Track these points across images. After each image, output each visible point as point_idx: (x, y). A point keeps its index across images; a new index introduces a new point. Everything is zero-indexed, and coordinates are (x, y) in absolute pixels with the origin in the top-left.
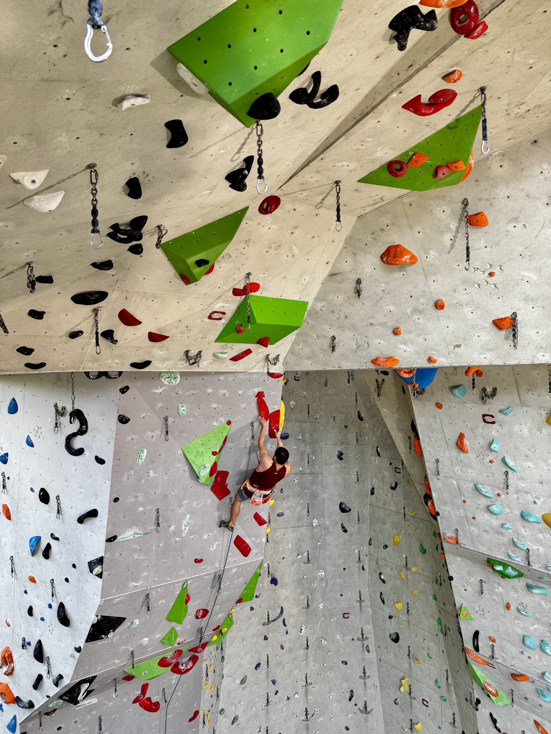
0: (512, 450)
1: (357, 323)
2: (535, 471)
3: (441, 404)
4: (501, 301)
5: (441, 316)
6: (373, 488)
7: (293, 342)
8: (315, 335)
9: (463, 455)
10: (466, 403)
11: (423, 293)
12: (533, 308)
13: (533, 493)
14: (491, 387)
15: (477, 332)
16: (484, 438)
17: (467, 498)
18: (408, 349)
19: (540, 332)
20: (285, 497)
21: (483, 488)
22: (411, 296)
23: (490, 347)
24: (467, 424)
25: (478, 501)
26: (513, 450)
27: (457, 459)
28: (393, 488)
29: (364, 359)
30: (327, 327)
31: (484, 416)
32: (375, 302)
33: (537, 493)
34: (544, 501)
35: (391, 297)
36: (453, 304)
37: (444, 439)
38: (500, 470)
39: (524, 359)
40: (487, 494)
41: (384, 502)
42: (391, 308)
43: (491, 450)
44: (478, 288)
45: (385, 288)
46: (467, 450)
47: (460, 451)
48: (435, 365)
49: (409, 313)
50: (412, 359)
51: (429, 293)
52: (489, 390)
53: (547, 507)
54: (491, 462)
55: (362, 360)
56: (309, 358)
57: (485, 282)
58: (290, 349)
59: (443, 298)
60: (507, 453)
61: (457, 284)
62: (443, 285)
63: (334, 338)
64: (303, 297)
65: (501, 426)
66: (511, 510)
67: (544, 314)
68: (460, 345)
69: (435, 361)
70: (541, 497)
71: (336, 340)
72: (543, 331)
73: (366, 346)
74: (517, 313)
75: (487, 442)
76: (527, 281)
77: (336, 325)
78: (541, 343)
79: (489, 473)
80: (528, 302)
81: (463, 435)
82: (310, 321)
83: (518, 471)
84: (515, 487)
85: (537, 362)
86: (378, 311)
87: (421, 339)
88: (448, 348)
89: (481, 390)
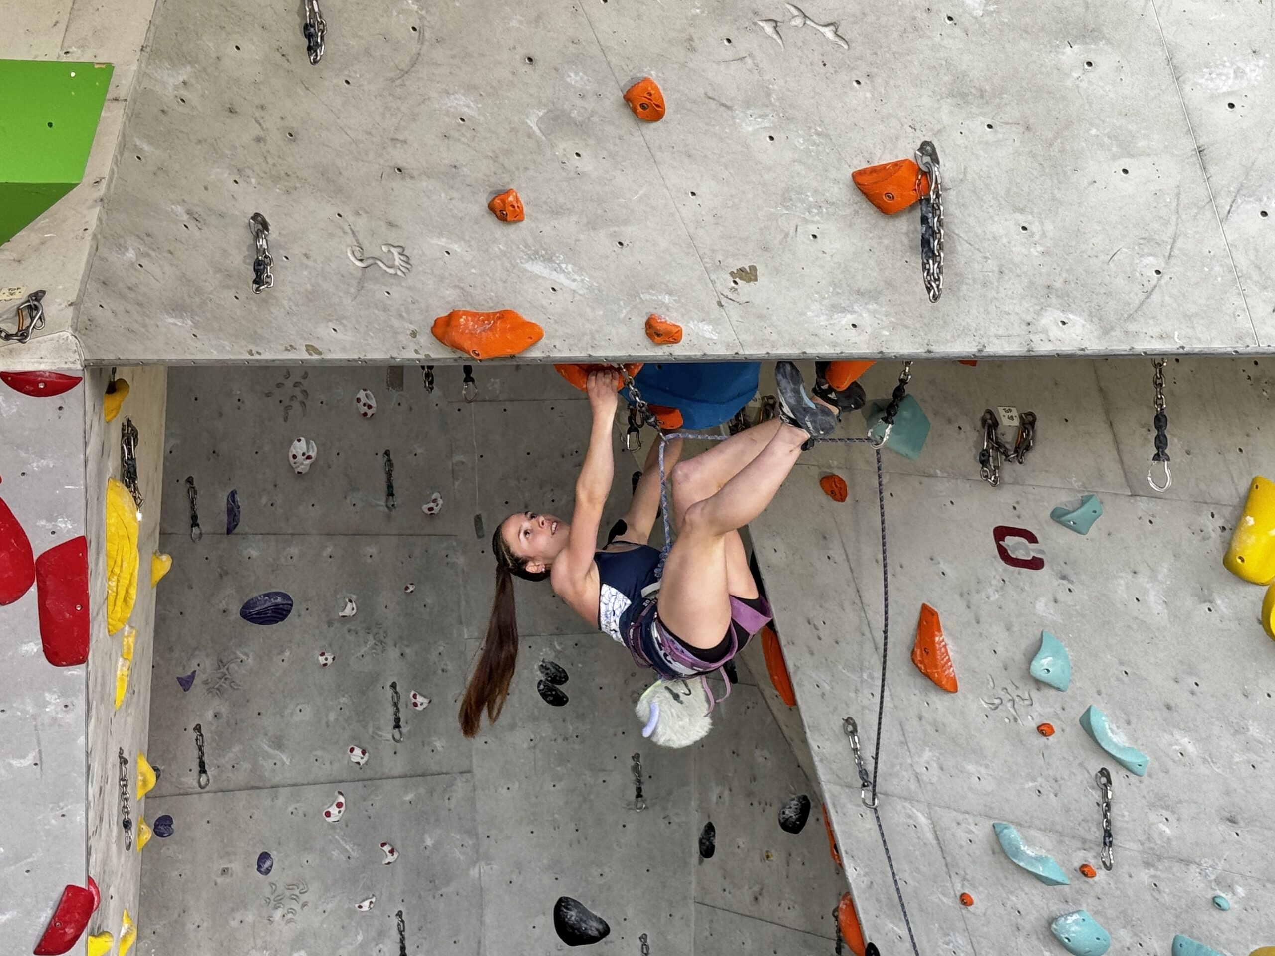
0: (1113, 681)
1: (338, 162)
2: (1203, 770)
3: (841, 481)
4: (868, 95)
5: (661, 147)
6: (710, 829)
7: (94, 237)
8: (180, 209)
9: (940, 702)
10: (929, 476)
11: (572, 49)
12: (990, 127)
13: (1206, 862)
14: (1014, 413)
15: (806, 221)
16: (1008, 628)
17: (974, 887)
18: (562, 279)
19: (1034, 228)
20: (281, 888)
21: (1029, 842)
22: (530, 59)
23: (865, 285)
24: (943, 566)
25: (1013, 898)
26: (1118, 679)
27: (920, 718)
28: (793, 826)
29: (401, 316)
30: (220, 174)
31: (1001, 533)
32: (392, 74)
33: (1221, 865)
34: (1248, 898)
35: (453, 57)
36: (695, 102)
37: (867, 633)
38: (1081, 765)
39: (998, 337)
40: (1040, 871)
41: (756, 889)
42: (463, 103)
43: (1040, 684)
44: (776, 37)
45: (422, 18)
46: (954, 681)
47: (930, 683)
48: (681, 351)
49: (536, 129)
50: (587, 325)
51: (595, 50)
52: (1009, 422)
53: (1264, 923)
54: (1044, 730)
55: (396, 323)
56: (178, 308)
57: (795, 12)
58: (90, 265)
59: (653, 75)
60: (1099, 693)
61: (694, 17)
62: (639, 17)
63: (260, 225)
64: (82, 47)
65: (1064, 577)
66: (1136, 935)
67: (1034, 157)
68: (753, 269)
69: (671, 336)
70: (1237, 878)
71: (273, 233)
72: (1042, 223)
73: (398, 262)
74: (936, 145)
75: (1023, 647)
76: (950, 19)
77: (256, 168)
78: (1044, 270)
79: (1040, 779)
80: (967, 102)
81: (933, 614)
82: (146, 147)
83: (1144, 771)
84: (1142, 838)
85: (1044, 347)
86: (414, 118)
87: (602, 242)
88: (713, 282)
89: (979, 424)
